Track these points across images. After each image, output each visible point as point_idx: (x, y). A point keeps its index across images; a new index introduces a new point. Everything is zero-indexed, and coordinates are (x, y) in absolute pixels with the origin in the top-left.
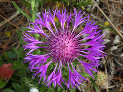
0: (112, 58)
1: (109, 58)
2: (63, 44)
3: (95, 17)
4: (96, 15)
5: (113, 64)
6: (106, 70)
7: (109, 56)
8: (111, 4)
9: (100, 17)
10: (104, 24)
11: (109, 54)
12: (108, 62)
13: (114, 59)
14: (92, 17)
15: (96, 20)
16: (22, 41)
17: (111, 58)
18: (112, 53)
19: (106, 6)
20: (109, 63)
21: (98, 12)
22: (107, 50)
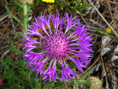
0: (114, 70)
1: (111, 70)
2: (57, 43)
3: (95, 23)
4: (96, 21)
5: (114, 77)
6: (107, 84)
7: (110, 68)
8: (114, 7)
9: (101, 22)
10: (105, 31)
11: (110, 65)
12: (109, 75)
13: (116, 71)
14: (92, 23)
15: (96, 26)
16: (13, 48)
17: (112, 70)
18: (113, 64)
19: (108, 10)
20: (111, 76)
21: (98, 16)
22: (108, 61)
